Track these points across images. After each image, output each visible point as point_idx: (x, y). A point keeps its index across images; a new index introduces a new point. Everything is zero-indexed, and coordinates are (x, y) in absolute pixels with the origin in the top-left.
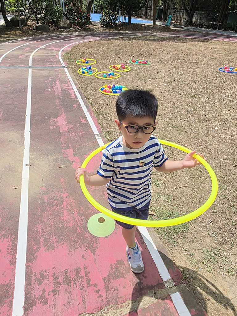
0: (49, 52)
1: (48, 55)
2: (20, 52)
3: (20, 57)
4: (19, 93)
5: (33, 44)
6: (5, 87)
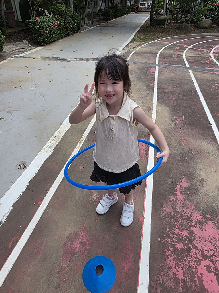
0: (199, 53)
1: (200, 56)
2: (171, 51)
3: (174, 56)
4: (191, 96)
5: (180, 44)
6: (174, 87)
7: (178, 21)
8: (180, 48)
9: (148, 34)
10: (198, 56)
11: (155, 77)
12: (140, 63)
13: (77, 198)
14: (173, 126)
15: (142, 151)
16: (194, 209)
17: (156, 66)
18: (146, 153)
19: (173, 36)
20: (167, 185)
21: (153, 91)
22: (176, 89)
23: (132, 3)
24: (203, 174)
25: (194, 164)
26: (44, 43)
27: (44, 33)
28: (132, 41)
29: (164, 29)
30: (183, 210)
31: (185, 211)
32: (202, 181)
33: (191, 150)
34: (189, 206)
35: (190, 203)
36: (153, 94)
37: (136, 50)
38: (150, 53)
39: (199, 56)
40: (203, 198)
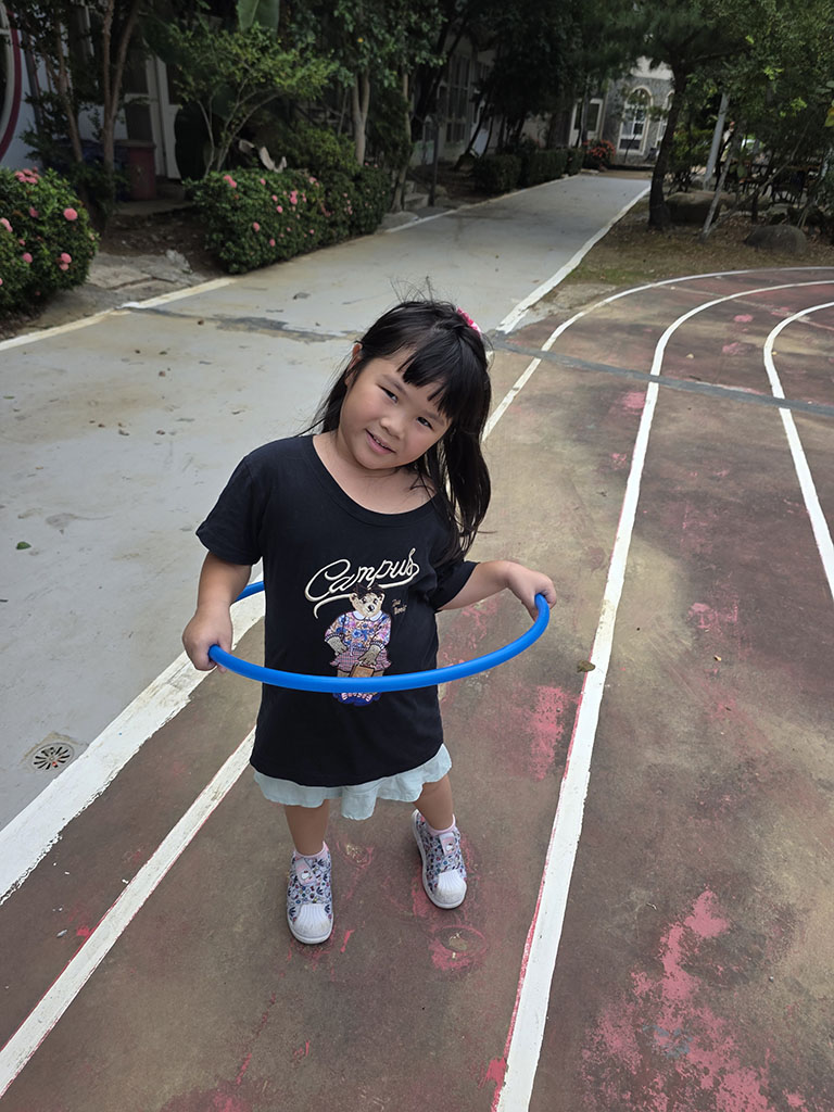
0: (831, 345)
2: (718, 329)
3: (726, 349)
4: (779, 521)
5: (757, 302)
6: (712, 478)
7: (760, 214)
8: (754, 319)
9: (635, 257)
10: (825, 354)
11: (638, 430)
12: (585, 369)
13: (239, 928)
14: (688, 643)
15: (542, 744)
16: (732, 1053)
17: (651, 384)
18: (557, 754)
19: (734, 269)
20: (626, 915)
21: (626, 485)
22: (719, 487)
23: (591, 136)
24: (790, 884)
25: (757, 831)
26: (241, 263)
27: (246, 230)
28: (571, 279)
29: (702, 240)
30: (682, 1051)
31: (692, 1057)
32: (786, 918)
33: (750, 763)
34: (713, 1036)
35: (720, 1021)
36: (621, 501)
37: (581, 314)
38: (635, 329)
39: (827, 358)
40: (778, 1004)
